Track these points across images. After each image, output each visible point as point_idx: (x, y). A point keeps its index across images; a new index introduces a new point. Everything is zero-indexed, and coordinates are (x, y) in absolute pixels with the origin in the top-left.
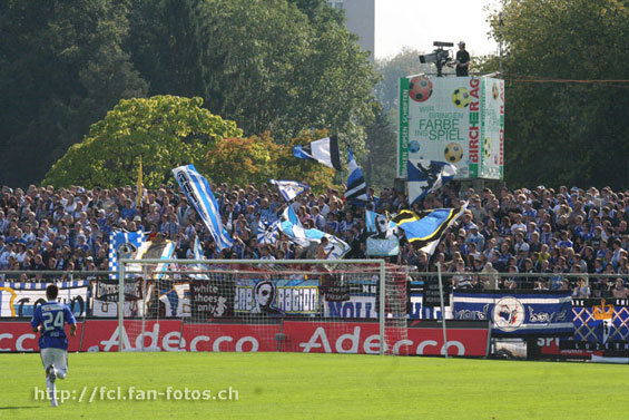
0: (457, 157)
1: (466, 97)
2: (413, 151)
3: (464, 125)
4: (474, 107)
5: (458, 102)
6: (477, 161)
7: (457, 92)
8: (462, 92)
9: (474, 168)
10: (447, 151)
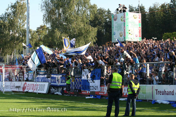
0: (122, 35)
1: (123, 18)
2: (114, 35)
3: (123, 26)
4: (124, 21)
5: (122, 20)
6: (125, 36)
7: (121, 17)
8: (122, 17)
9: (125, 38)
10: (120, 34)
